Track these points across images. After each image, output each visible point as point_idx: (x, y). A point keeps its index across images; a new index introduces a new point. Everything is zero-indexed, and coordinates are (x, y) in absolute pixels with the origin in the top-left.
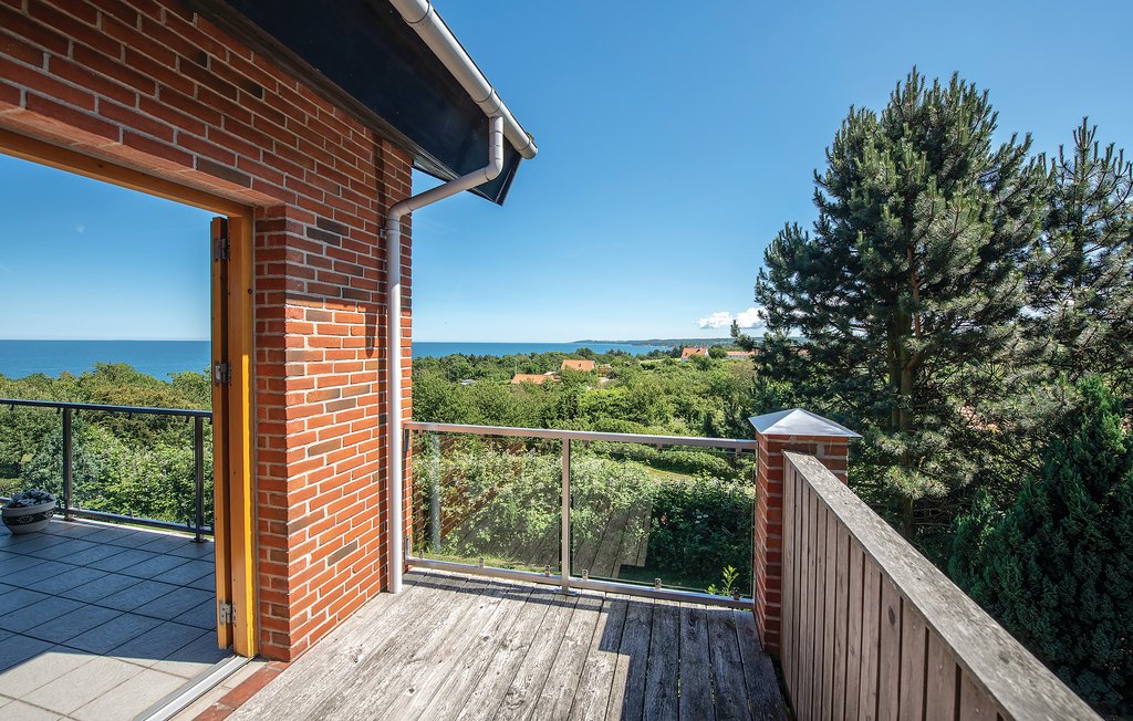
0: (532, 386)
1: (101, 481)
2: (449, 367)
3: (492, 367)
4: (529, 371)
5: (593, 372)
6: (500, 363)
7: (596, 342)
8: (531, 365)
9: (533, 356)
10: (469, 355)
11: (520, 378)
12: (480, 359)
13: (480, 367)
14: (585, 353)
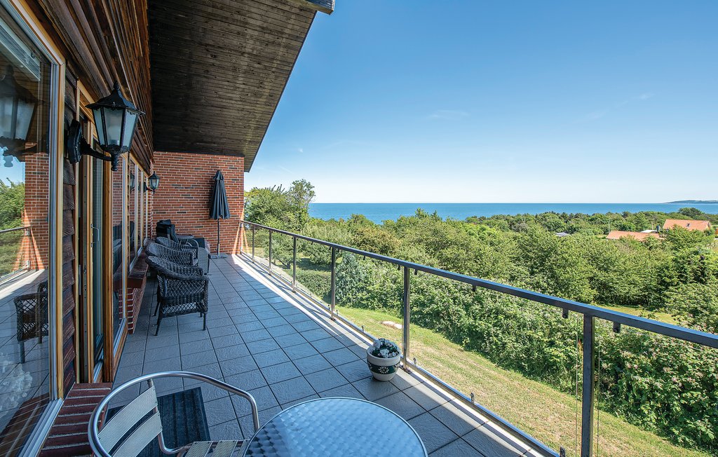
0: (633, 242)
1: (365, 282)
2: (543, 222)
3: (583, 223)
4: (623, 228)
5: (708, 233)
6: (591, 220)
7: (700, 202)
8: (624, 222)
9: (625, 215)
10: (561, 213)
11: (615, 235)
12: (571, 216)
13: (572, 223)
14: (691, 213)
